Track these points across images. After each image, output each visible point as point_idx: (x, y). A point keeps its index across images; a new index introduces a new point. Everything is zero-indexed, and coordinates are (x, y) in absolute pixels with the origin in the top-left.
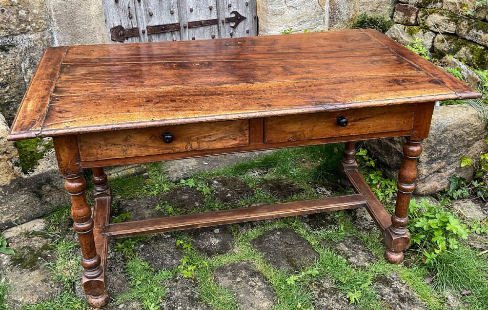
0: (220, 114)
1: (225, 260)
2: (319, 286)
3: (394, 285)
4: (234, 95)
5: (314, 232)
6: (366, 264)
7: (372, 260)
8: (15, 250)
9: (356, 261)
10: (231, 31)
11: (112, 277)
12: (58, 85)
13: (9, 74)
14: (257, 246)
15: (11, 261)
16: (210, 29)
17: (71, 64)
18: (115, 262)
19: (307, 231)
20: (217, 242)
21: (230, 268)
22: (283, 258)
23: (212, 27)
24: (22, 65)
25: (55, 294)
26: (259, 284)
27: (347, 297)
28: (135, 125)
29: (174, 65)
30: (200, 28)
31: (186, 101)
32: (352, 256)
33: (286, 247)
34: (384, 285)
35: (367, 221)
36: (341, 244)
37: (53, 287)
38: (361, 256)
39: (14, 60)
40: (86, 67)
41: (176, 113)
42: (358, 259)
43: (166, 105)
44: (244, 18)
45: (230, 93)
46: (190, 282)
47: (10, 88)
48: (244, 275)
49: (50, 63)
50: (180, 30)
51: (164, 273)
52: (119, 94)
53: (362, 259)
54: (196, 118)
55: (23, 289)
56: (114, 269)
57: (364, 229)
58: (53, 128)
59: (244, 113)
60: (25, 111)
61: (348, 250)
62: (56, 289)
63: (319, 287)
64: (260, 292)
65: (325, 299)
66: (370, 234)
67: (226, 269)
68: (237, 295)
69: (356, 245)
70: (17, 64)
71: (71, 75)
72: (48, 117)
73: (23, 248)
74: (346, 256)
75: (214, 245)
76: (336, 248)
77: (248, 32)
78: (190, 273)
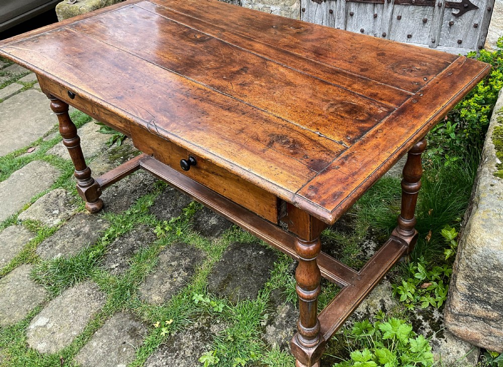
6: (275, 346)
7: (287, 346)
9: (271, 333)
10: (452, 20)
15: (113, 150)
16: (424, 11)
20: (213, 223)
21: (186, 250)
22: (225, 276)
23: (426, 9)
26: (180, 279)
30: (411, 7)
32: (275, 326)
36: (288, 306)
38: (284, 334)
42: (276, 333)
44: (476, 8)
48: (183, 263)
50: (383, 4)
53: (280, 336)
61: (282, 318)
63: (205, 324)
67: (183, 248)
68: (154, 274)
74: (272, 320)
75: (208, 224)
76: (277, 306)
77: (476, 26)
78: (161, 231)
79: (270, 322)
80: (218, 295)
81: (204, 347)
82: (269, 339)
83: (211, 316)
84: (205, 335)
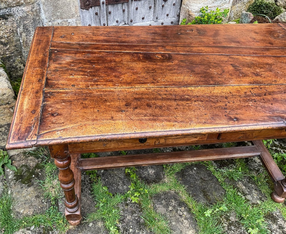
0: (195, 128)
1: (159, 188)
2: (228, 219)
3: (279, 221)
4: (202, 101)
5: (220, 170)
6: (259, 202)
7: (262, 198)
8: (16, 167)
9: (251, 199)
10: (163, 4)
11: (83, 198)
12: (49, 76)
13: (9, 36)
14: (180, 179)
15: (14, 176)
16: (149, 2)
17: (58, 49)
18: (85, 184)
19: (214, 168)
20: (153, 172)
21: (163, 197)
22: (201, 192)
23: (150, 0)
24: (18, 30)
25: (45, 208)
26: (185, 213)
27: (249, 232)
28: (120, 136)
29: (141, 56)
30: (142, 1)
31: (161, 107)
32: (248, 195)
33: (202, 182)
34: (273, 222)
35: (256, 163)
36: (240, 182)
37: (43, 203)
38: (255, 194)
39: (12, 26)
40: (70, 53)
41: (155, 124)
42: (253, 197)
43: (144, 112)
45: (198, 98)
46: (137, 207)
47: (10, 46)
48: (174, 204)
49: (40, 47)
51: (119, 198)
52: (102, 93)
53: (255, 197)
54: (173, 131)
55: (23, 203)
56: (84, 190)
57: (254, 170)
58: (47, 139)
59: (216, 128)
60: (21, 111)
61: (246, 189)
62: (45, 203)
63: (227, 221)
64: (185, 221)
65: (233, 232)
66: (258, 174)
67: (160, 197)
68: (170, 222)
69: (250, 184)
70: (14, 29)
71: (58, 64)
72: (42, 122)
73: (22, 166)
74: (244, 193)
75: (151, 175)
76: (237, 186)
77: (174, 5)
78: (136, 199)
79: (245, 195)
80: (211, 204)
81: (243, 230)
82: (254, 202)
83: (223, 215)
84: (235, 225)
